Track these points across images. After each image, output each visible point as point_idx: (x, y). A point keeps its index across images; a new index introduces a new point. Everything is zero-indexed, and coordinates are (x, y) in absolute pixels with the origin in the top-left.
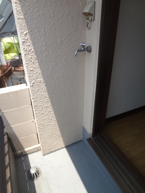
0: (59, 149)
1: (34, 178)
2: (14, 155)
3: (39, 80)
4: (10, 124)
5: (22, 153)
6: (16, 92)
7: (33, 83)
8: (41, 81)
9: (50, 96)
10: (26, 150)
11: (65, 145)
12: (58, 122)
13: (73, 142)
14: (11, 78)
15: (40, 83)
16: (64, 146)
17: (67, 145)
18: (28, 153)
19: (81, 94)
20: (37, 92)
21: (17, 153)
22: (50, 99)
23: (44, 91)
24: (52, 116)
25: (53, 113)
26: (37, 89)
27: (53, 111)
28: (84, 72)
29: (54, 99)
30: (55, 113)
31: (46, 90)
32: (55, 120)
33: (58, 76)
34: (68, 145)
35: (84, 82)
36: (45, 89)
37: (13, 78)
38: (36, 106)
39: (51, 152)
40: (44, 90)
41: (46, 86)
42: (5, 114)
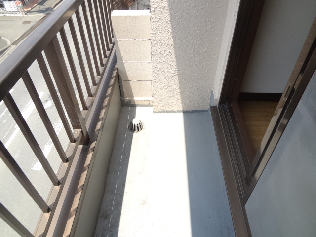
0: (174, 112)
1: (135, 130)
2: (121, 99)
3: (163, 5)
4: (123, 59)
5: (130, 101)
6: (135, 18)
7: (155, 8)
8: (165, 7)
9: (173, 32)
10: (135, 98)
11: (183, 108)
12: (178, 71)
13: (195, 109)
14: (138, 4)
15: (164, 9)
16: (181, 109)
17: (185, 109)
18: (137, 103)
19: (217, 39)
20: (159, 21)
21: (125, 98)
22: (173, 35)
23: (167, 22)
24: (173, 60)
25: (173, 56)
26: (159, 17)
27: (174, 53)
28: (227, 6)
29: (178, 37)
30: (176, 58)
31: (170, 21)
32: (175, 67)
33: (188, 4)
34: (187, 110)
35: (224, 23)
36: (169, 19)
37: (140, 3)
38: (154, 41)
39: (163, 111)
40: (167, 20)
41: (171, 15)
42: (119, 43)
